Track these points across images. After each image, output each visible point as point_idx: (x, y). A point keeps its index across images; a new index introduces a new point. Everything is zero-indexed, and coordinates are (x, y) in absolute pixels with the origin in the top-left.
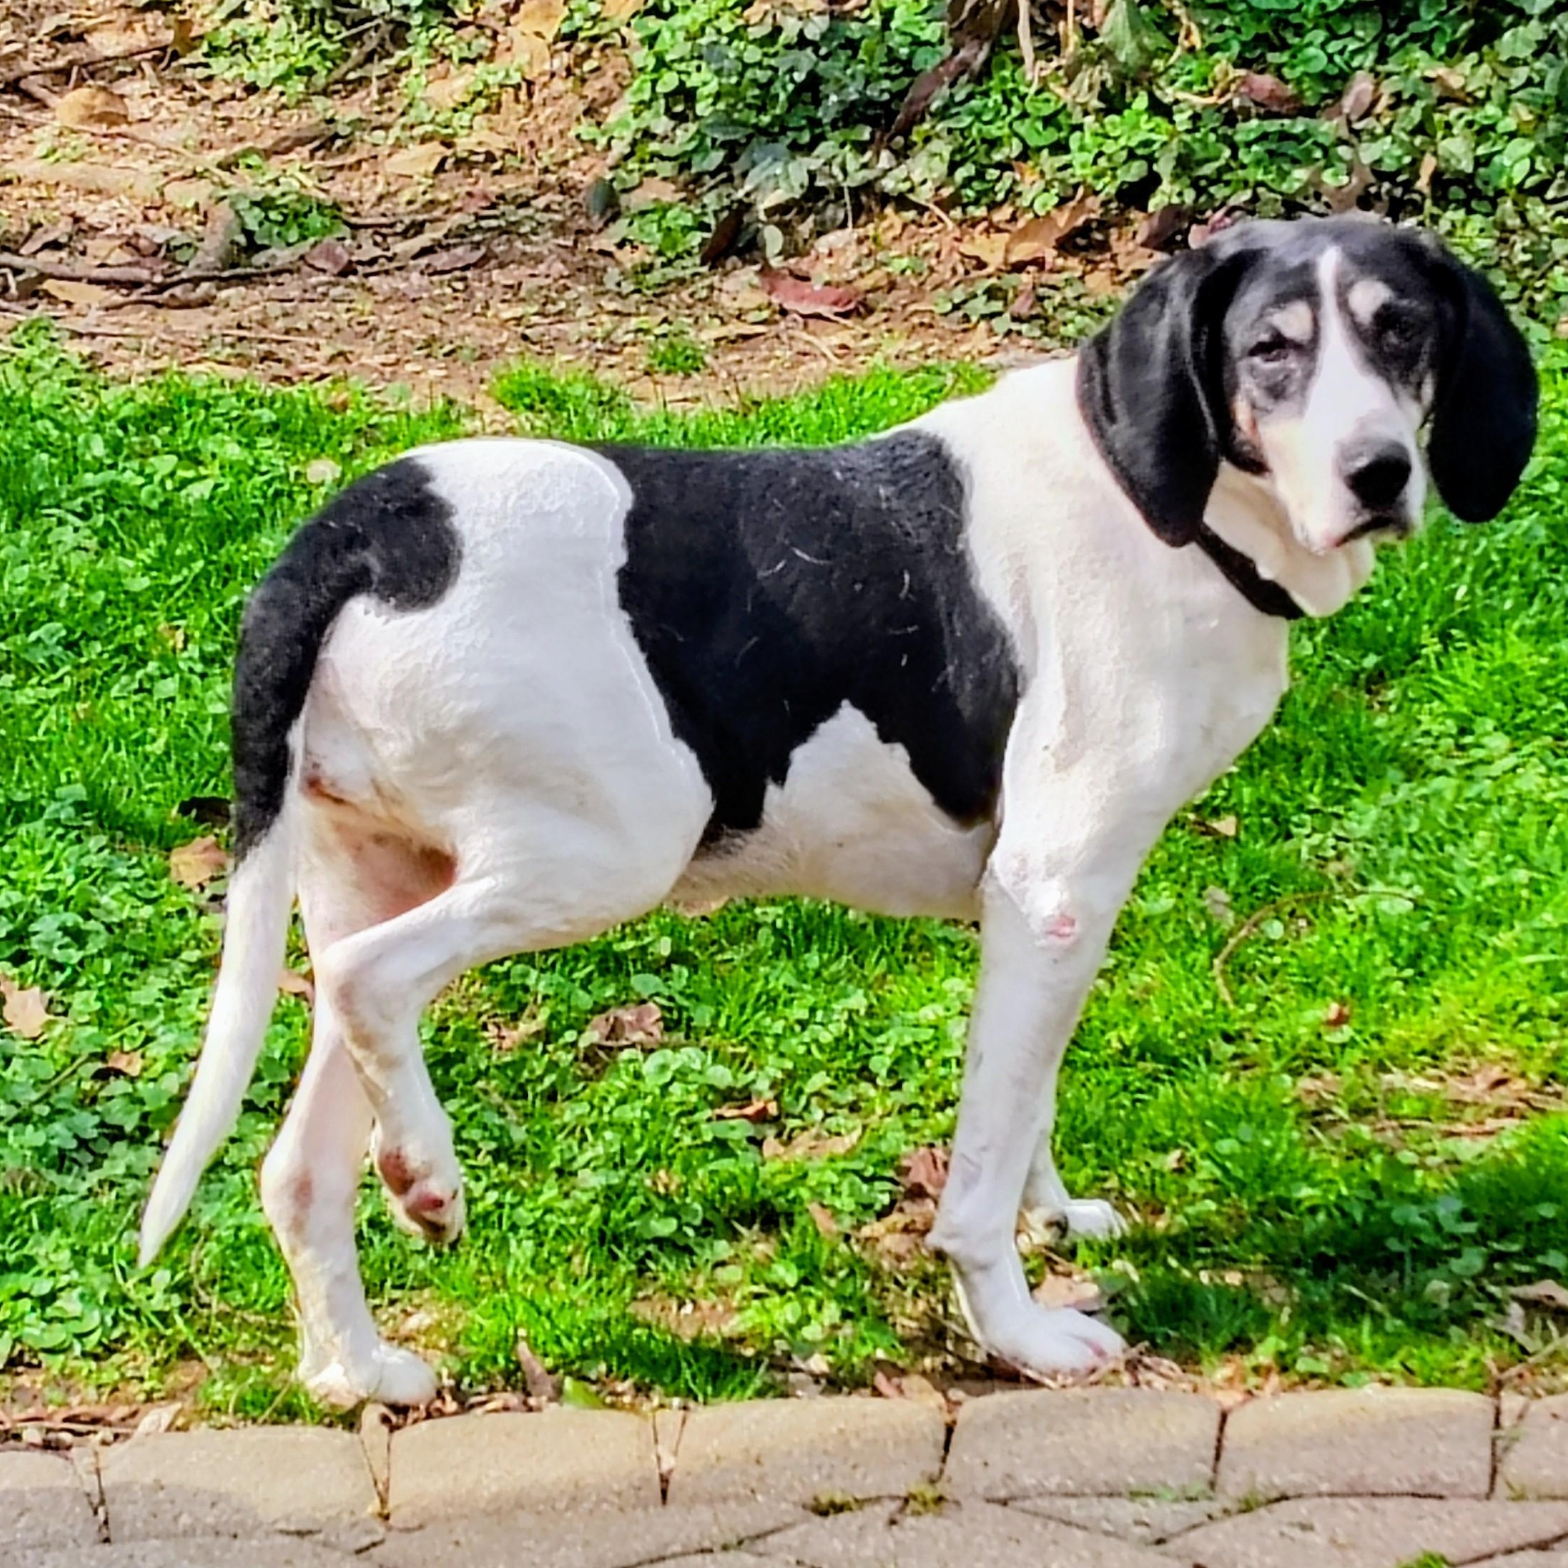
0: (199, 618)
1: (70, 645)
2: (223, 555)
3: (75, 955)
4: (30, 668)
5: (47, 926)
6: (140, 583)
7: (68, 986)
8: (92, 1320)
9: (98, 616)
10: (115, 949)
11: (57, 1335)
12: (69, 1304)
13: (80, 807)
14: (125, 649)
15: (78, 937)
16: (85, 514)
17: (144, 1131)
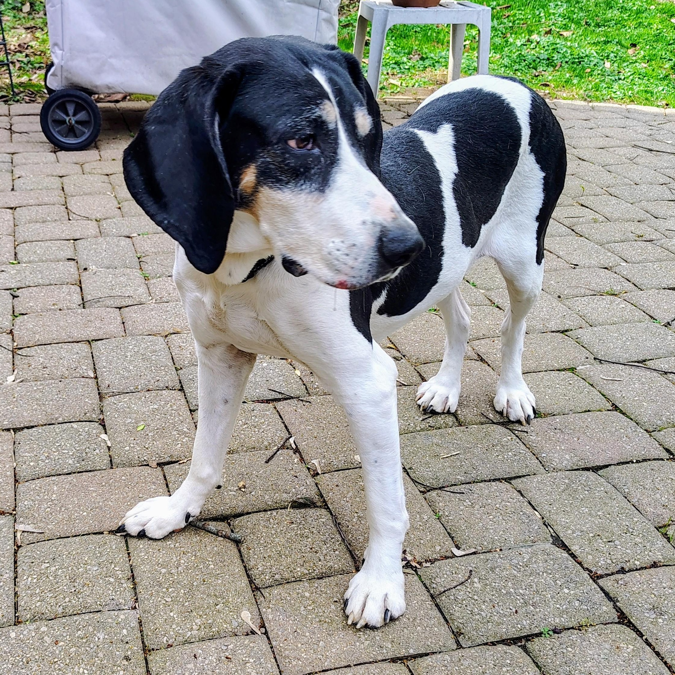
0: (634, 23)
1: (615, 24)
2: (638, 15)
3: (615, 59)
4: (609, 27)
5: (612, 55)
6: (626, 18)
7: (613, 63)
8: (621, 95)
9: (620, 21)
10: (620, 59)
11: (616, 96)
12: (618, 93)
13: (617, 42)
14: (624, 25)
15: (616, 57)
16: (618, 10)
17: (624, 79)
